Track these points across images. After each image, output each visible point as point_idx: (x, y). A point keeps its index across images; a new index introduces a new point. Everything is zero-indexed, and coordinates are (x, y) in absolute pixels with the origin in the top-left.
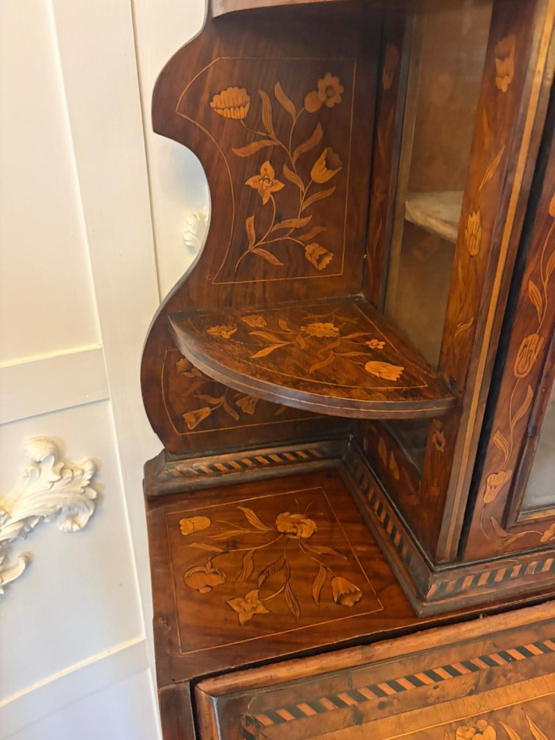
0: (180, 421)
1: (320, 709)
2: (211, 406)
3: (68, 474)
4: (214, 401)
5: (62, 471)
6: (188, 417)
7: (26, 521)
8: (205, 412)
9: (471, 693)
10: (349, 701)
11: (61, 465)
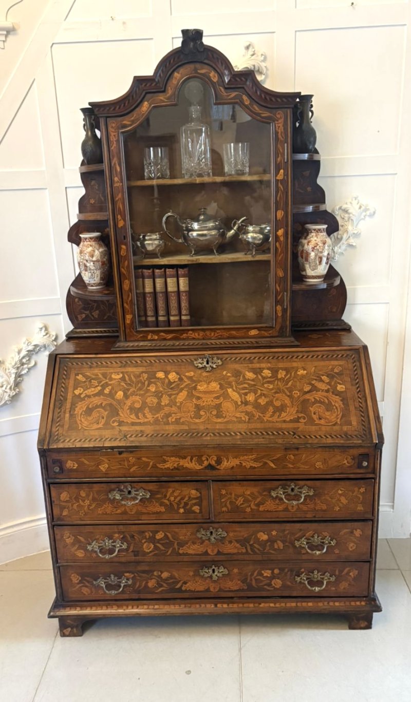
0: (77, 318)
1: (82, 364)
2: (85, 314)
3: (48, 335)
4: (86, 312)
5: (47, 334)
6: (78, 316)
7: (36, 346)
8: (84, 316)
9: (119, 367)
10: (89, 364)
11: (46, 332)
